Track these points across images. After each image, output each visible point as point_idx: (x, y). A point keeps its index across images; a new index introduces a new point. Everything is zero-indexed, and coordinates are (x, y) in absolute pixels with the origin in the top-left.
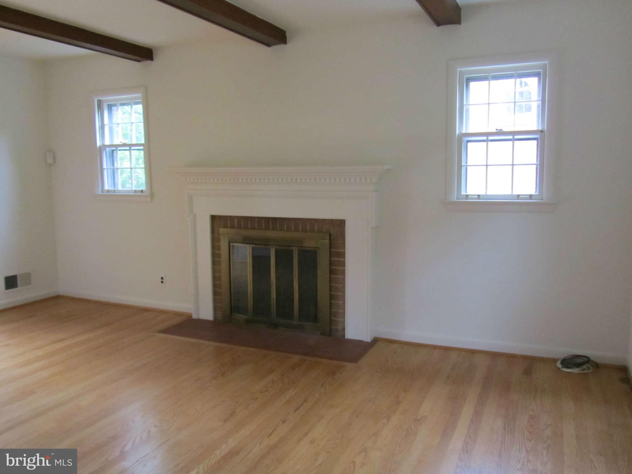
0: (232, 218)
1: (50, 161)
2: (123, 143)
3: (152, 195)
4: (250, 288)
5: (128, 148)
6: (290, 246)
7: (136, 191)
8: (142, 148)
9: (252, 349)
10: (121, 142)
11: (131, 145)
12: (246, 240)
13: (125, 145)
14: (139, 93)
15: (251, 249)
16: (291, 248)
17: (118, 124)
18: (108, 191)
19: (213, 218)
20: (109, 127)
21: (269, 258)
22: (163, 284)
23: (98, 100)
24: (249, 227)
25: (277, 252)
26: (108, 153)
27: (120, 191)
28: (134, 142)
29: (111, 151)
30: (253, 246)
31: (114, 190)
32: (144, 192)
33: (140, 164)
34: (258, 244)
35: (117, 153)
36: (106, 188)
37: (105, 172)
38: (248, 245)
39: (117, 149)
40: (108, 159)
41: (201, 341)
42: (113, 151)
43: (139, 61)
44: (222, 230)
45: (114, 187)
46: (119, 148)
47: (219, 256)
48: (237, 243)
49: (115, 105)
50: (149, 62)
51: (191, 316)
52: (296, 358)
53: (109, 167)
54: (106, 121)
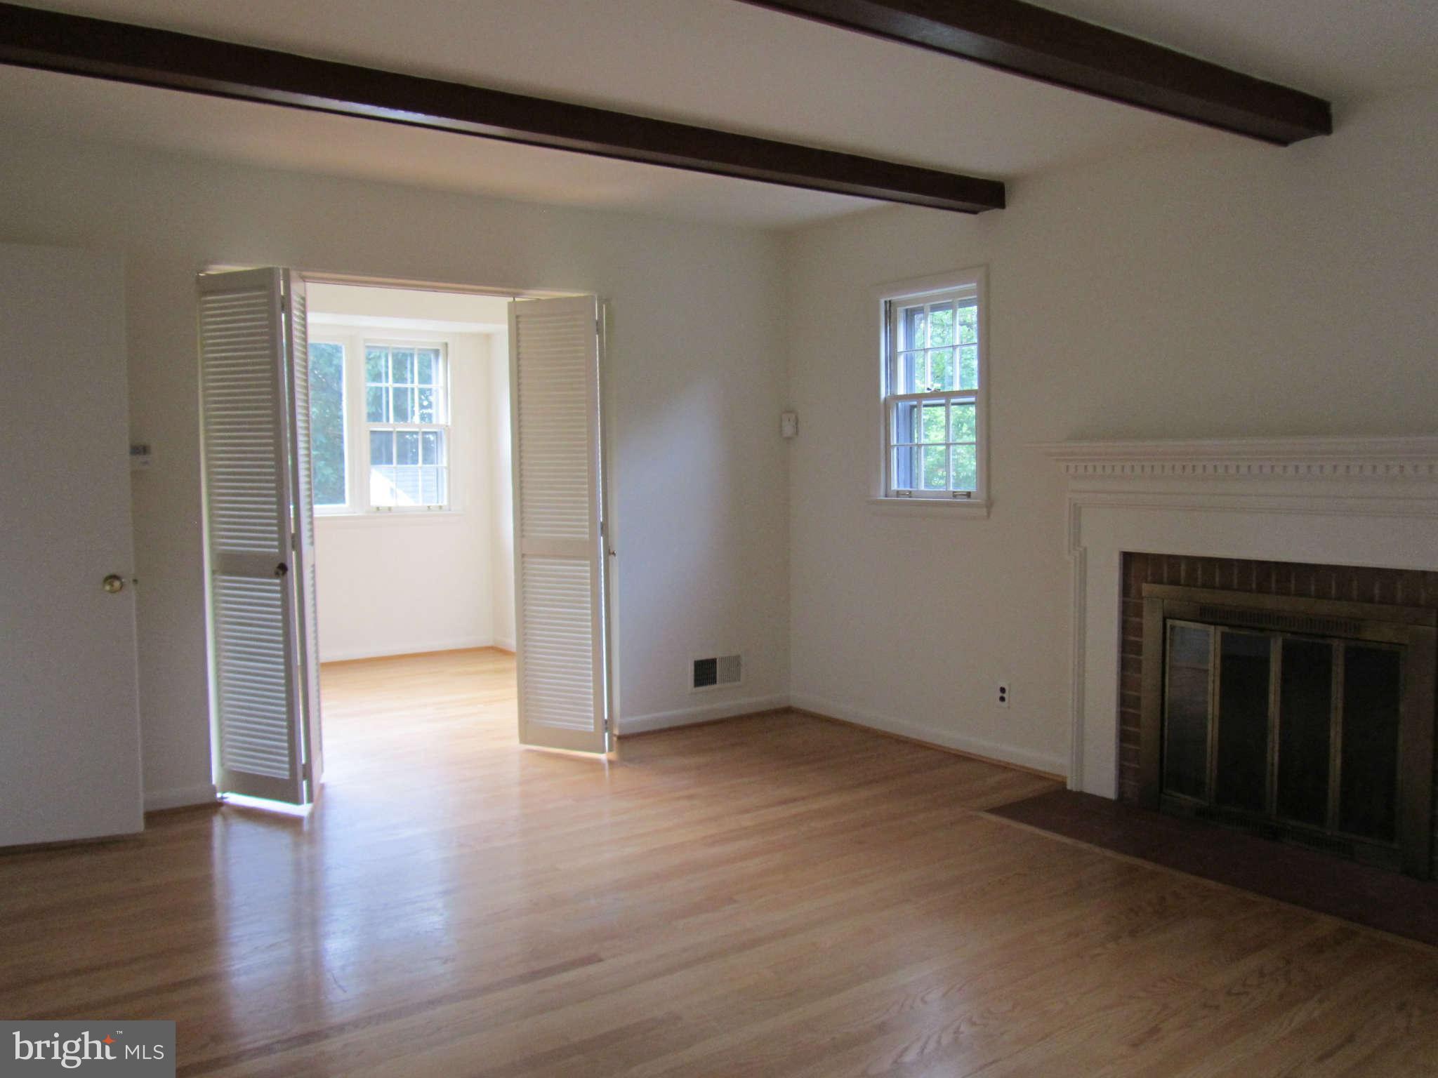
0: (1173, 560)
1: (788, 430)
2: (933, 389)
3: (990, 504)
4: (1212, 731)
5: (943, 401)
6: (1324, 637)
7: (955, 495)
8: (973, 399)
9: (1212, 884)
10: (928, 389)
11: (949, 394)
12: (1206, 615)
13: (937, 394)
14: (971, 282)
15: (1219, 634)
16: (1328, 641)
17: (926, 350)
18: (898, 493)
19: (1128, 559)
20: (906, 359)
21: (1266, 662)
22: (1005, 704)
23: (886, 302)
24: (1217, 584)
25: (1287, 649)
26: (901, 414)
27: (923, 493)
28: (957, 387)
29: (908, 409)
30: (1226, 629)
31: (910, 492)
32: (972, 495)
33: (963, 434)
34: (1240, 627)
35: (919, 412)
36: (894, 486)
37: (894, 452)
38: (1213, 627)
39: (920, 403)
40: (901, 426)
41: (1084, 846)
42: (913, 407)
43: (975, 212)
44: (1146, 588)
45: (911, 487)
46: (924, 402)
47: (1138, 648)
48: (1180, 619)
49: (921, 310)
50: (996, 212)
51: (1064, 784)
52: (1326, 925)
53: (902, 442)
54: (901, 346)
